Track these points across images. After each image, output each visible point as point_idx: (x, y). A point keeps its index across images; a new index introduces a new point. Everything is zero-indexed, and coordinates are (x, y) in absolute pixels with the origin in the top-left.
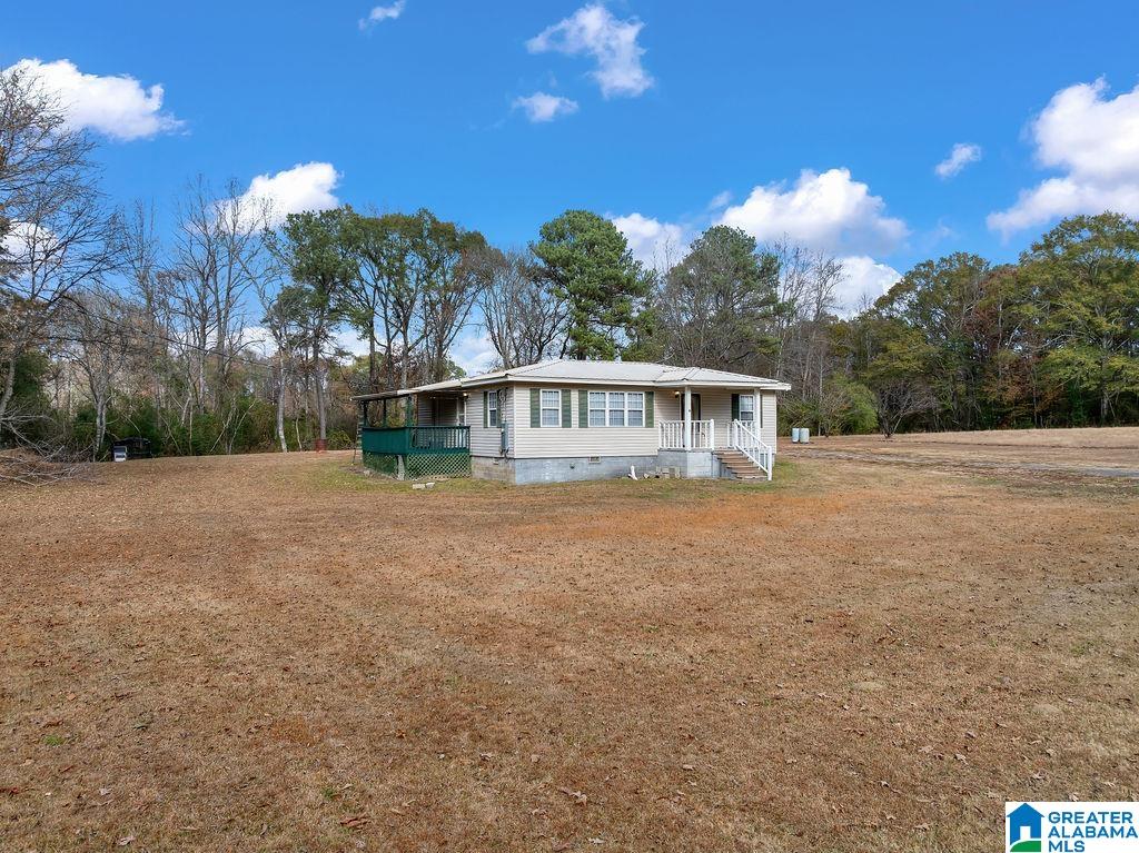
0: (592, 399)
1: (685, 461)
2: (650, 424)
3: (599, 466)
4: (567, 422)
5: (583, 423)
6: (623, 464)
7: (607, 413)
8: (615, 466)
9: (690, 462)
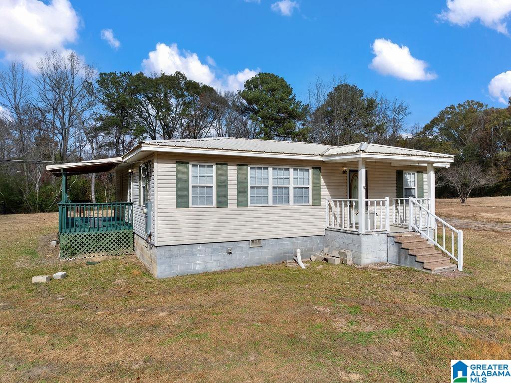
0: (252, 174)
1: (359, 245)
2: (317, 201)
3: (260, 250)
4: (222, 202)
5: (242, 202)
6: (288, 246)
7: (270, 190)
8: (279, 249)
9: (364, 247)
